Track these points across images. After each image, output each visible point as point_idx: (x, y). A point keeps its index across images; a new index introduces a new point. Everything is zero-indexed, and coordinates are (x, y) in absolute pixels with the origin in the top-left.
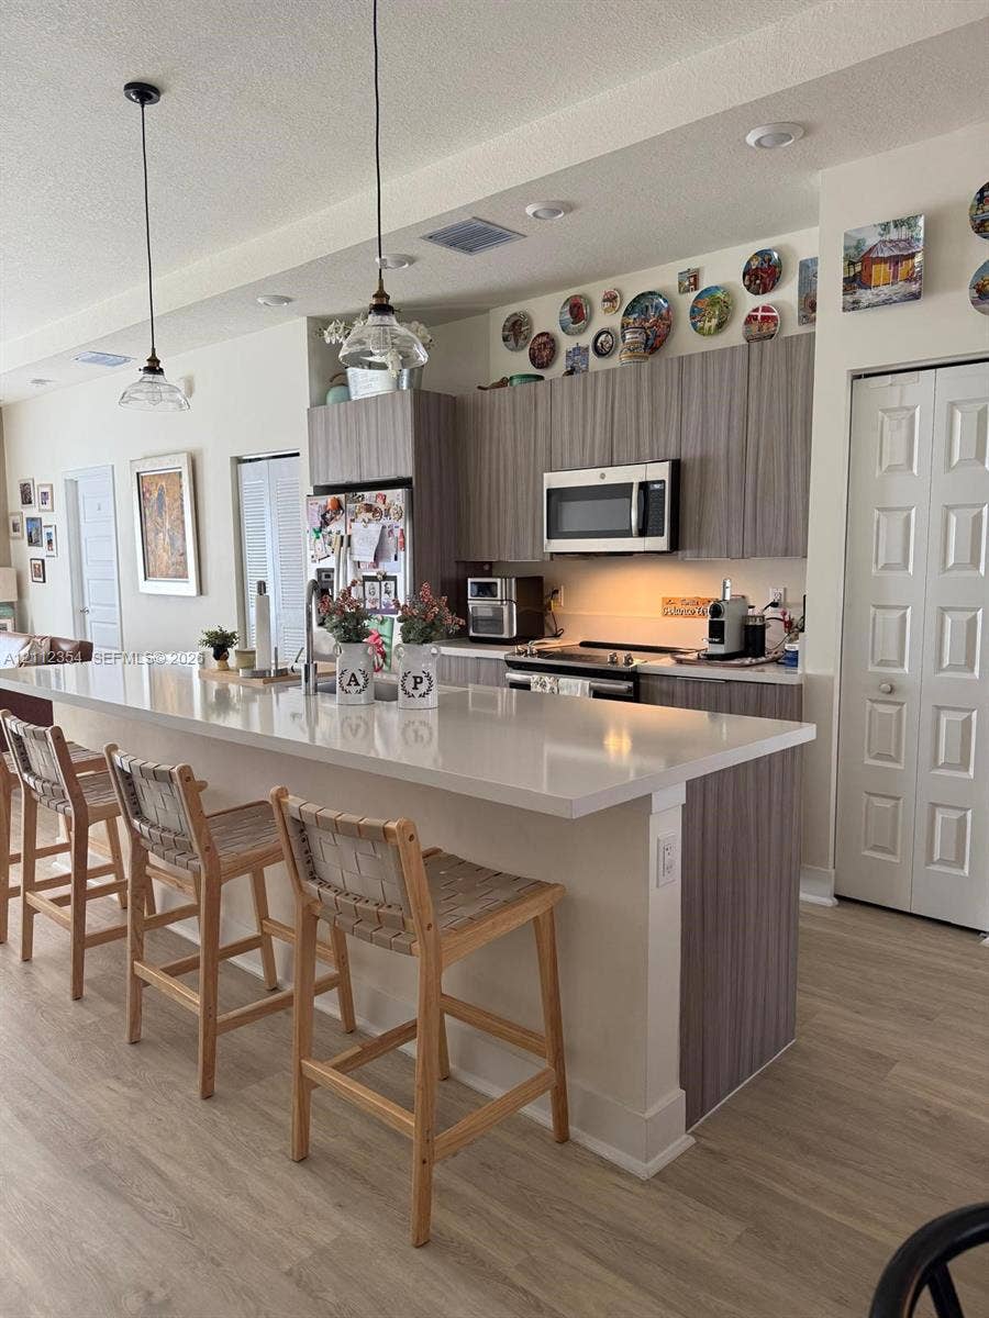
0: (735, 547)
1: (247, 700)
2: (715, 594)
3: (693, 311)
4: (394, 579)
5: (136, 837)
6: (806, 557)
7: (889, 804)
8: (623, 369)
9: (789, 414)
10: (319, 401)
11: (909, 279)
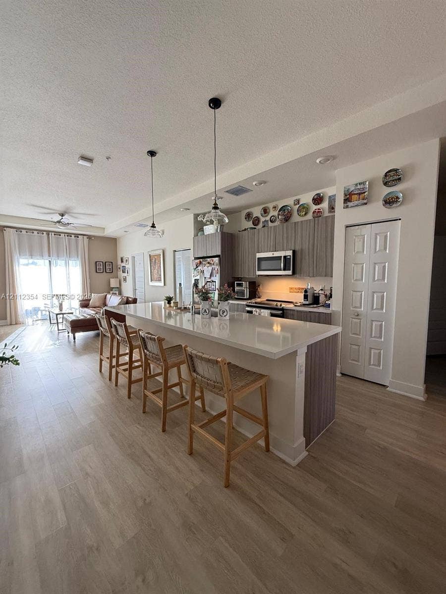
0: (311, 274)
1: (176, 315)
2: (305, 287)
3: (298, 210)
4: (215, 282)
5: (146, 355)
6: (332, 277)
7: (357, 347)
8: (279, 225)
9: (326, 237)
10: (196, 235)
11: (363, 199)
